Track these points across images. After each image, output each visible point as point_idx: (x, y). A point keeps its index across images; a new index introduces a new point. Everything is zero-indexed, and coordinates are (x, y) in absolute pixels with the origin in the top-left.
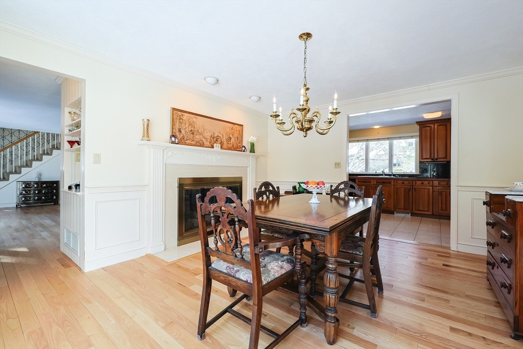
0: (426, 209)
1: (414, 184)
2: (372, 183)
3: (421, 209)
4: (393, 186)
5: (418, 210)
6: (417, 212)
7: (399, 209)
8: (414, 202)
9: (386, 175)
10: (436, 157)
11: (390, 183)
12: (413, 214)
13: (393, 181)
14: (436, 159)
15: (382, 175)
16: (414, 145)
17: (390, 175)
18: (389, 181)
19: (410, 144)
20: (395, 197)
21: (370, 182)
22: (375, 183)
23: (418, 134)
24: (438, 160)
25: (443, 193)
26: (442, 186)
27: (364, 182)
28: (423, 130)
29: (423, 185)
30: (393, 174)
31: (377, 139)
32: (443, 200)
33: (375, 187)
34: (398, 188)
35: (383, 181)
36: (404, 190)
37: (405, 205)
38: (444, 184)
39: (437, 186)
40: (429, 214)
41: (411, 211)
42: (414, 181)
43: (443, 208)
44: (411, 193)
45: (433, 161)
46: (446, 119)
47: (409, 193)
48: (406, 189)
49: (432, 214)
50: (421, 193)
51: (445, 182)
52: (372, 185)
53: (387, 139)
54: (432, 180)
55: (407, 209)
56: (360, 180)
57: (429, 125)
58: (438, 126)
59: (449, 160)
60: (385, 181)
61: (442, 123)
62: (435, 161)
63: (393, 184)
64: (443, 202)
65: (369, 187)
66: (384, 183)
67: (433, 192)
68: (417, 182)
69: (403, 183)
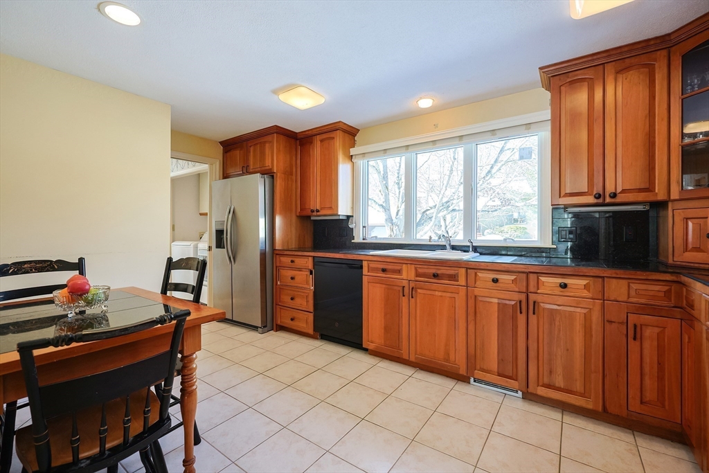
0: (578, 386)
1: (532, 289)
2: (404, 276)
3: (559, 382)
4: (463, 291)
5: (549, 386)
6: (542, 391)
7: (483, 370)
8: (532, 354)
9: (454, 248)
10: (610, 188)
11: (454, 278)
12: (529, 396)
13: (463, 271)
14: (614, 195)
16: (535, 156)
17: (464, 249)
18: (451, 271)
19: (525, 154)
20: (471, 327)
21: (399, 272)
22: (412, 276)
23: (547, 115)
24: (618, 200)
25: (648, 332)
26: (643, 301)
27: (384, 270)
28: (563, 96)
29: (566, 292)
30: (473, 246)
31: (431, 143)
32: (647, 359)
33: (413, 288)
34: (480, 299)
35: (434, 271)
36: (498, 307)
37: (501, 361)
38: (651, 293)
39: (620, 299)
40: (590, 406)
41: (524, 383)
42: (531, 276)
43: (650, 395)
44: (521, 319)
45: (600, 201)
46: (652, 42)
47: (514, 319)
48: (507, 302)
49: (600, 409)
50: (557, 323)
51: (657, 288)
52: (405, 283)
53: (458, 139)
54: (604, 277)
55: (511, 375)
56: (373, 265)
57: (585, 74)
58: (618, 72)
59: (661, 196)
60: (439, 272)
61: (634, 60)
62: (608, 200)
63: (464, 283)
64: (647, 369)
65: (396, 288)
66: (435, 276)
67: (607, 325)
68: (543, 279)
69: (495, 281)
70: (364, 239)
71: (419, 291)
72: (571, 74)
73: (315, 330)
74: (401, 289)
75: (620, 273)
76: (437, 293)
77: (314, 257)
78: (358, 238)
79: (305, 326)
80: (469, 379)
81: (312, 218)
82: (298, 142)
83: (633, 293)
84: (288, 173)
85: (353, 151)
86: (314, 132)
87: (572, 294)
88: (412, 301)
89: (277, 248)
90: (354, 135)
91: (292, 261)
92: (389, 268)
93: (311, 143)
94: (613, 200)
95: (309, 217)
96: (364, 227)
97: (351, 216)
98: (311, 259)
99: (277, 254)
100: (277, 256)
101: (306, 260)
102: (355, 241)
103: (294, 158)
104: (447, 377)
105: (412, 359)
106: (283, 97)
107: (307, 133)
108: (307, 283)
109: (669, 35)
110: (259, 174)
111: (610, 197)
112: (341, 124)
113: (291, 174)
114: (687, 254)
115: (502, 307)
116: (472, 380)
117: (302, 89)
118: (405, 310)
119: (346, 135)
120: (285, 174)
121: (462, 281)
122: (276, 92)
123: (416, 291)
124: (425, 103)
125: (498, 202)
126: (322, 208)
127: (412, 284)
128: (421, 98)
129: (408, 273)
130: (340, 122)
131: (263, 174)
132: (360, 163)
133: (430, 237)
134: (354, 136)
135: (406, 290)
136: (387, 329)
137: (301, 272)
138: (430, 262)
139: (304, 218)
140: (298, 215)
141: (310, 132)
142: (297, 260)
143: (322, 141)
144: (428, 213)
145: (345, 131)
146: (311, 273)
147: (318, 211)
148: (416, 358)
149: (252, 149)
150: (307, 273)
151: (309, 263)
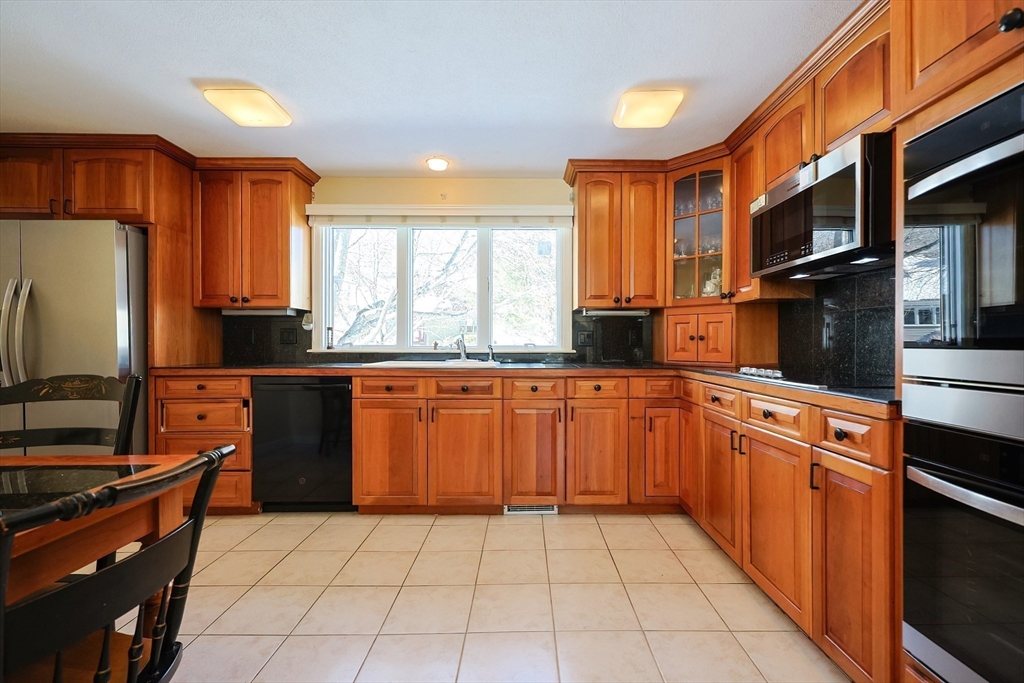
0: (609, 485)
1: (570, 394)
2: (421, 393)
3: (594, 487)
4: (498, 405)
5: (584, 493)
6: (579, 500)
7: (521, 494)
9: (469, 356)
10: (625, 294)
11: (489, 390)
12: (565, 509)
13: (499, 380)
14: (629, 300)
15: (457, 356)
17: (484, 357)
18: (483, 383)
20: (508, 446)
21: (412, 389)
22: (433, 393)
24: (632, 305)
25: (659, 423)
26: (655, 396)
27: (389, 389)
28: (588, 194)
29: (600, 394)
30: (493, 354)
31: (440, 219)
32: (658, 448)
33: (433, 409)
34: (517, 411)
35: (462, 384)
36: (537, 417)
37: (540, 478)
38: (661, 388)
39: (640, 396)
40: (618, 502)
41: (562, 497)
42: (569, 380)
43: (660, 478)
44: (560, 427)
45: (618, 305)
46: (656, 164)
47: (554, 428)
48: (546, 412)
49: (626, 502)
50: (592, 427)
51: (665, 383)
52: (422, 403)
53: (474, 219)
54: (628, 377)
55: (550, 490)
56: (369, 382)
57: (607, 178)
58: (631, 183)
59: (660, 304)
60: (469, 384)
61: (643, 176)
62: (624, 305)
63: (499, 396)
64: (658, 456)
65: (407, 411)
66: (465, 390)
67: (631, 420)
68: (579, 383)
69: (534, 389)
70: (329, 348)
71: (441, 411)
72: (596, 174)
73: (254, 499)
74: (415, 413)
75: (641, 372)
76: (466, 411)
77: (252, 377)
78: (319, 346)
79: (233, 496)
80: (503, 508)
81: (224, 313)
82: (197, 174)
83: (649, 389)
84: (178, 229)
85: (310, 209)
86: (238, 164)
87: (603, 396)
88: (432, 426)
89: (157, 365)
90: (311, 184)
91: (201, 387)
92: (396, 385)
93: (230, 182)
94: (628, 305)
95: (218, 310)
96: (329, 329)
97: (306, 312)
98: (246, 382)
99: (156, 377)
100: (160, 380)
101: (235, 382)
102: (315, 349)
103: (188, 203)
104: (476, 514)
105: (432, 502)
106: (212, 96)
107: (220, 162)
108: (238, 421)
109: (666, 161)
110: (113, 223)
111: (627, 302)
112: (296, 162)
113: (184, 231)
114: (677, 353)
115: (540, 418)
116: (506, 510)
117: (260, 95)
118: (422, 439)
119: (301, 181)
120: (172, 229)
121: (497, 393)
122: (199, 83)
123: (437, 412)
124: (438, 165)
125: (448, 304)
126: (255, 297)
127: (432, 404)
128: (435, 157)
129: (425, 390)
130: (295, 159)
131: (123, 221)
132: (322, 230)
133: (436, 344)
134: (311, 186)
135: (424, 412)
136: (393, 470)
137: (222, 405)
138: (457, 373)
139: (209, 312)
140: (197, 304)
141: (227, 162)
142: (211, 385)
143: (254, 183)
144: (366, 314)
145: (299, 175)
146: (246, 403)
147: (245, 300)
148: (438, 500)
149: (80, 169)
150: (236, 405)
151: (244, 389)
